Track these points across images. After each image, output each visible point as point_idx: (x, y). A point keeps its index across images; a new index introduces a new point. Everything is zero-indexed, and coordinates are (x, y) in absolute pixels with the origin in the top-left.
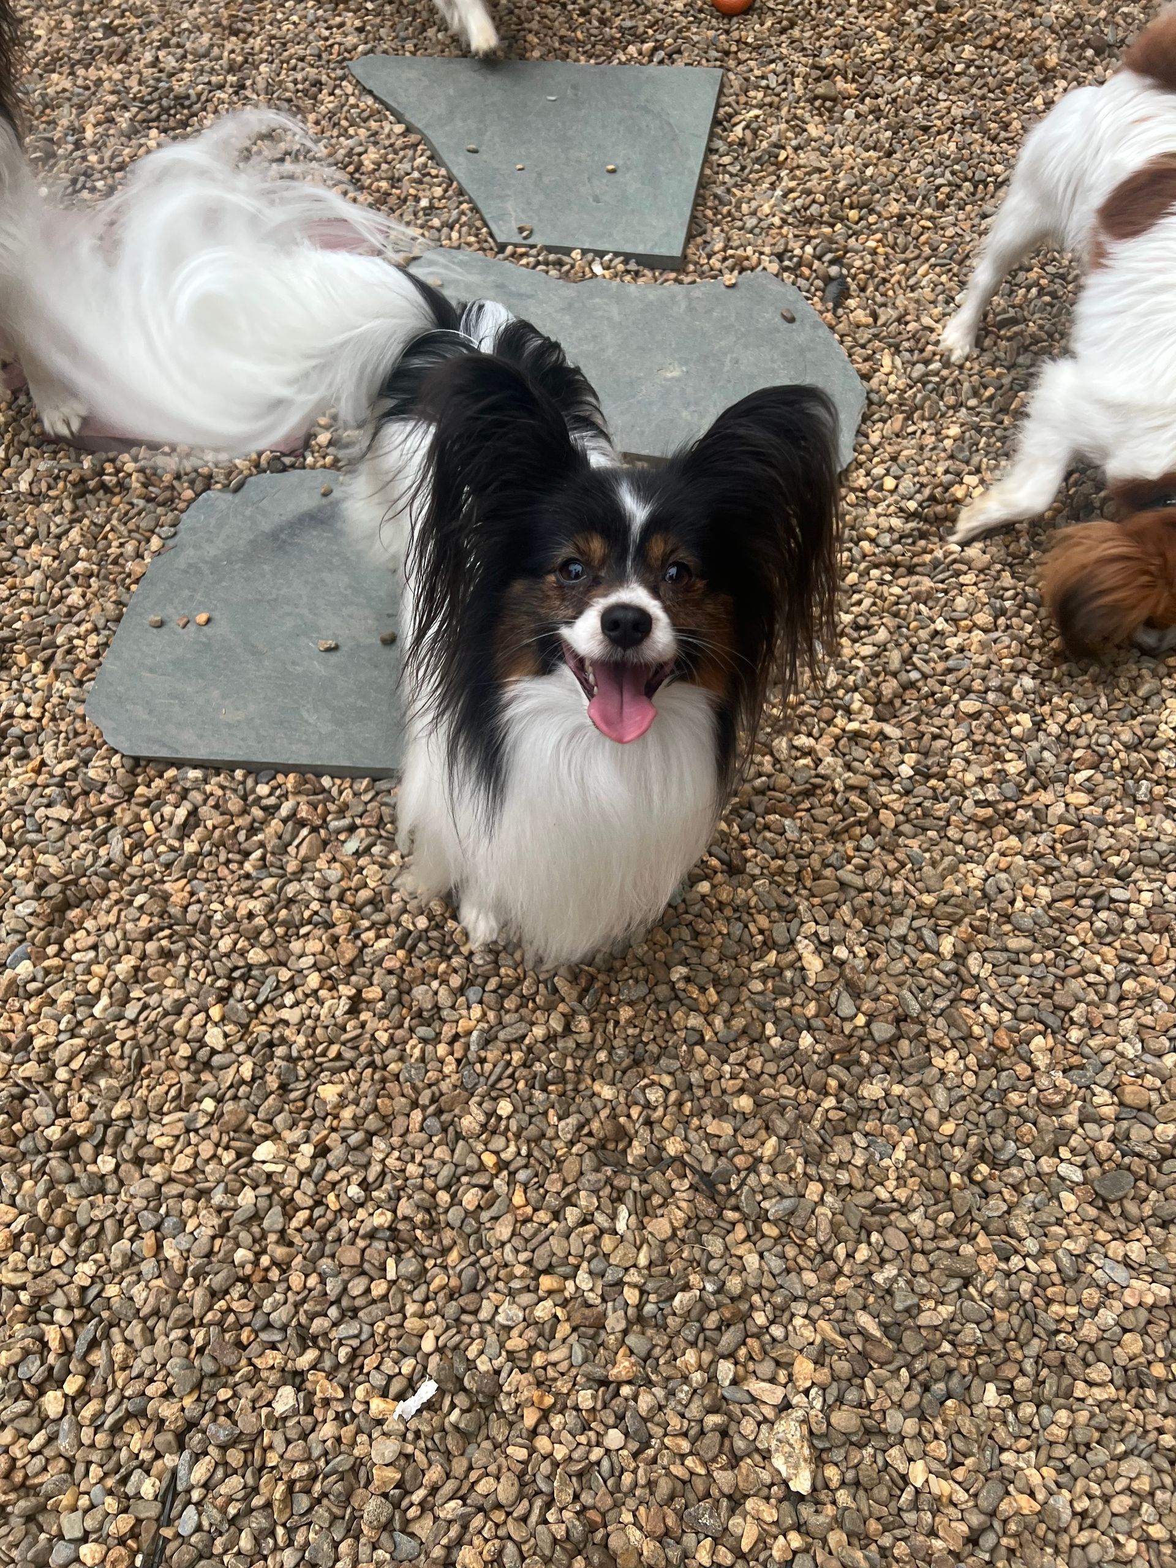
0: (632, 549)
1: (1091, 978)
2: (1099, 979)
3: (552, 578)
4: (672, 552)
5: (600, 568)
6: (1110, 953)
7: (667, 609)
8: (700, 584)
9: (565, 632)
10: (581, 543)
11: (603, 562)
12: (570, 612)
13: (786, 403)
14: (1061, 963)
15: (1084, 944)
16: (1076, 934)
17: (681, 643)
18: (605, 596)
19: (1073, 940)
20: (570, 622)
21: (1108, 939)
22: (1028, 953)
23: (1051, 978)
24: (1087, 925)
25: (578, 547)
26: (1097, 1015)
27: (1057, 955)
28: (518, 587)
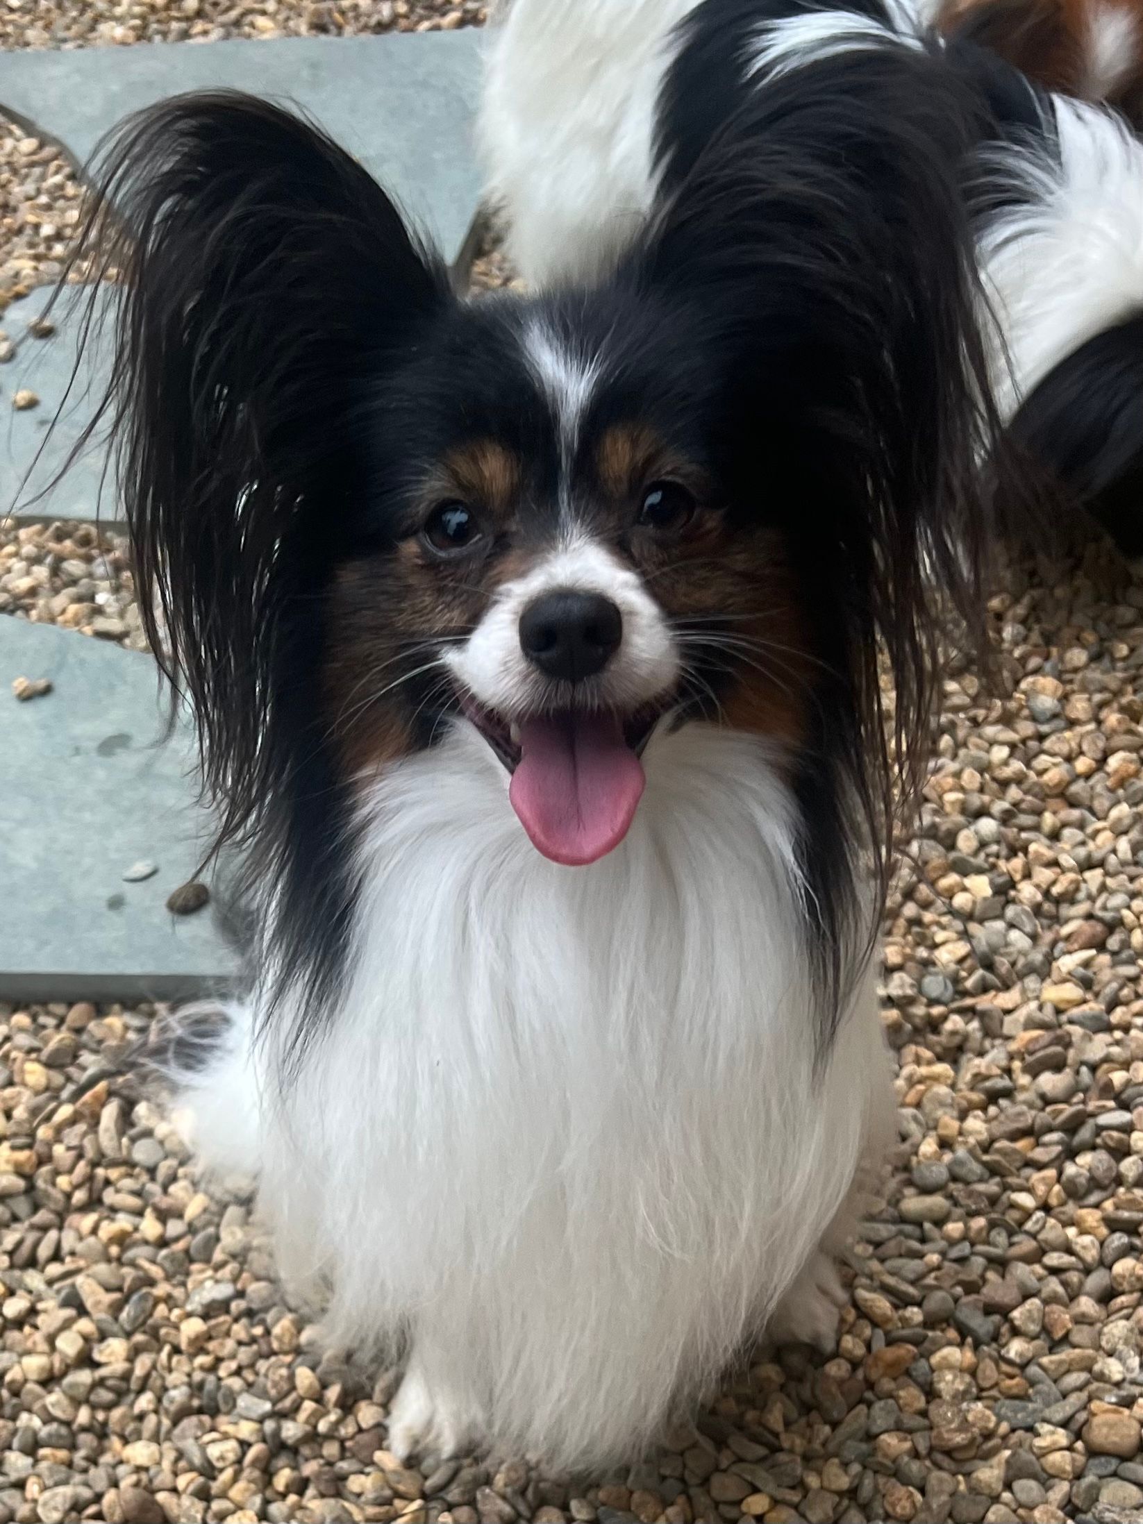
0: (565, 464)
1: (1053, 1259)
2: (1066, 1259)
3: (410, 548)
4: (650, 460)
5: (508, 514)
6: (1091, 1217)
7: (651, 587)
8: (713, 521)
9: (451, 658)
10: (464, 467)
11: (513, 499)
12: (455, 617)
13: (855, 90)
14: (1000, 1237)
15: (1046, 1208)
16: (1030, 1190)
17: (687, 651)
18: (522, 575)
19: (1025, 1199)
20: (460, 635)
21: (1093, 1198)
22: (939, 1223)
23: (979, 1262)
24: (1051, 1173)
25: (455, 475)
26: (1062, 1317)
27: (992, 1225)
28: (351, 578)
